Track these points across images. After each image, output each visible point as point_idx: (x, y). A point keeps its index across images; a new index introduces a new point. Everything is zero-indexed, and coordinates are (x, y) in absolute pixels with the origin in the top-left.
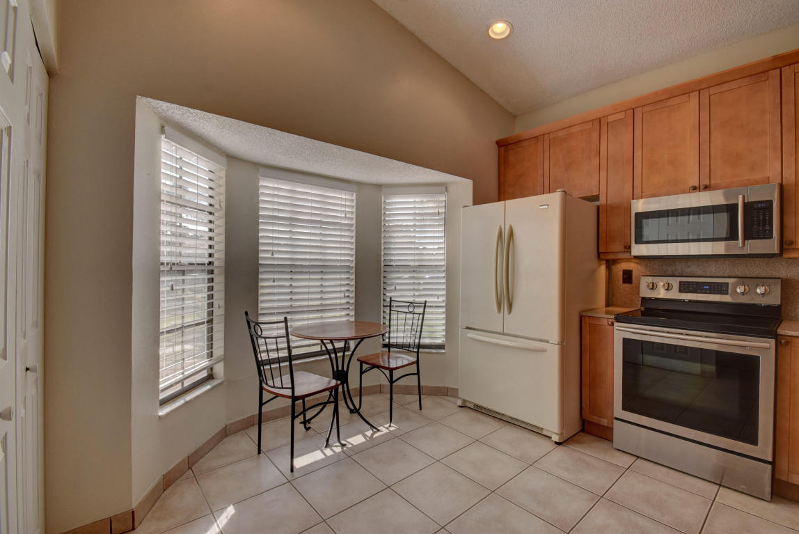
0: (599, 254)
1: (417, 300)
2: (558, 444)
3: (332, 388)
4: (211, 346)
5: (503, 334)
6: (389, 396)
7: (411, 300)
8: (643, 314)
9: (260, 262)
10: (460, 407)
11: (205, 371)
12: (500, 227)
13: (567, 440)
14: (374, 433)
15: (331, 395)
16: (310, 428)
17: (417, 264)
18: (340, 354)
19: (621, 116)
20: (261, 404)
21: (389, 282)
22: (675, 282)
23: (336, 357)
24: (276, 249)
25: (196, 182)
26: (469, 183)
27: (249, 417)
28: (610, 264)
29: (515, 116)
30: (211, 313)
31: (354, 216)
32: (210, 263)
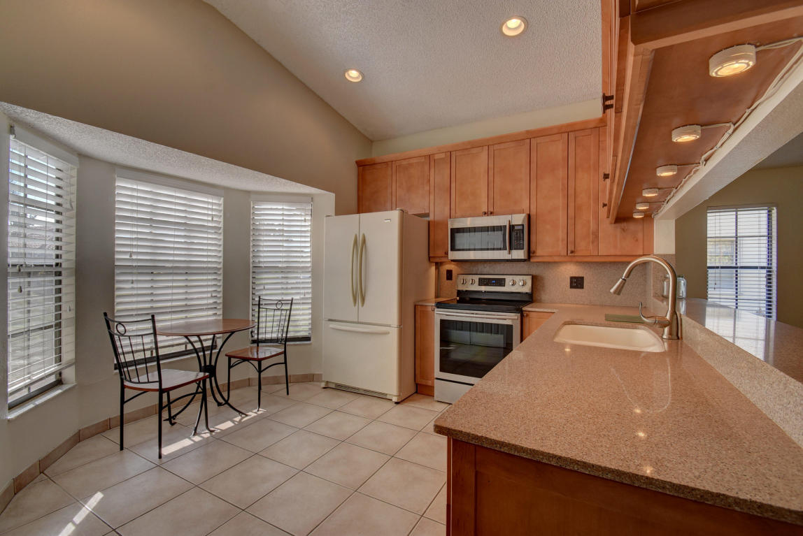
0: (429, 258)
1: (285, 298)
2: (397, 403)
3: (199, 380)
4: (59, 351)
5: (358, 323)
6: (257, 388)
7: (280, 298)
8: (458, 302)
9: (117, 263)
10: (324, 388)
11: (54, 376)
12: (356, 235)
13: (403, 400)
14: (243, 418)
15: (199, 386)
16: (175, 423)
17: (285, 265)
18: (208, 353)
19: (443, 156)
20: (123, 402)
21: (257, 282)
22: (476, 278)
23: (204, 355)
24: (135, 250)
25: (45, 182)
26: (332, 196)
27: (106, 421)
28: (438, 265)
29: (372, 142)
30: (59, 317)
31: (222, 220)
32: (57, 265)
